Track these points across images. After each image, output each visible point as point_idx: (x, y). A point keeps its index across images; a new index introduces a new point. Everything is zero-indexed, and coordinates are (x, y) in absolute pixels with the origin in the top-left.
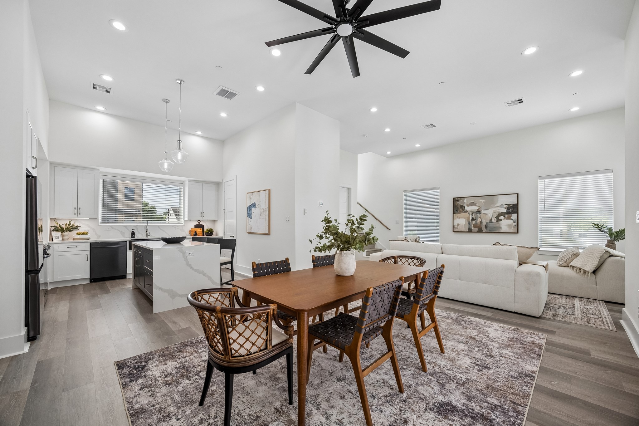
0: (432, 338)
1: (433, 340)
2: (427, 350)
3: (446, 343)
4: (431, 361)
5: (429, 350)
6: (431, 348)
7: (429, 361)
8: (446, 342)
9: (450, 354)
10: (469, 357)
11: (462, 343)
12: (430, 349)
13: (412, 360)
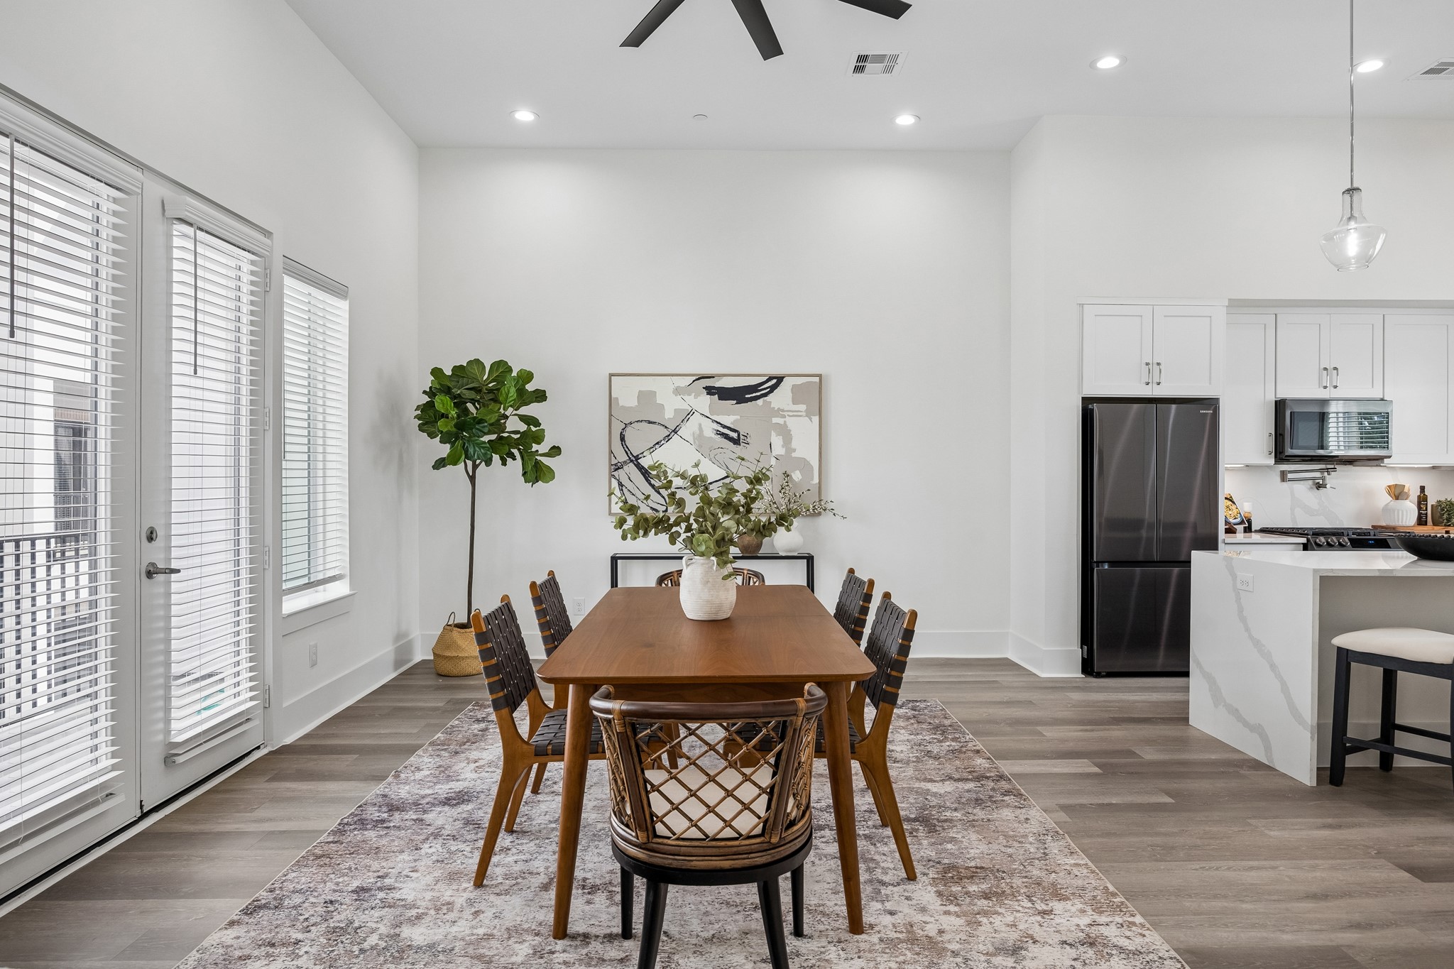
0: (526, 926)
1: (519, 919)
2: (524, 878)
3: (474, 923)
4: (502, 856)
5: (519, 880)
6: (515, 888)
7: (508, 854)
8: (472, 927)
9: (458, 890)
10: (403, 903)
11: (419, 949)
12: (517, 884)
13: (547, 841)
